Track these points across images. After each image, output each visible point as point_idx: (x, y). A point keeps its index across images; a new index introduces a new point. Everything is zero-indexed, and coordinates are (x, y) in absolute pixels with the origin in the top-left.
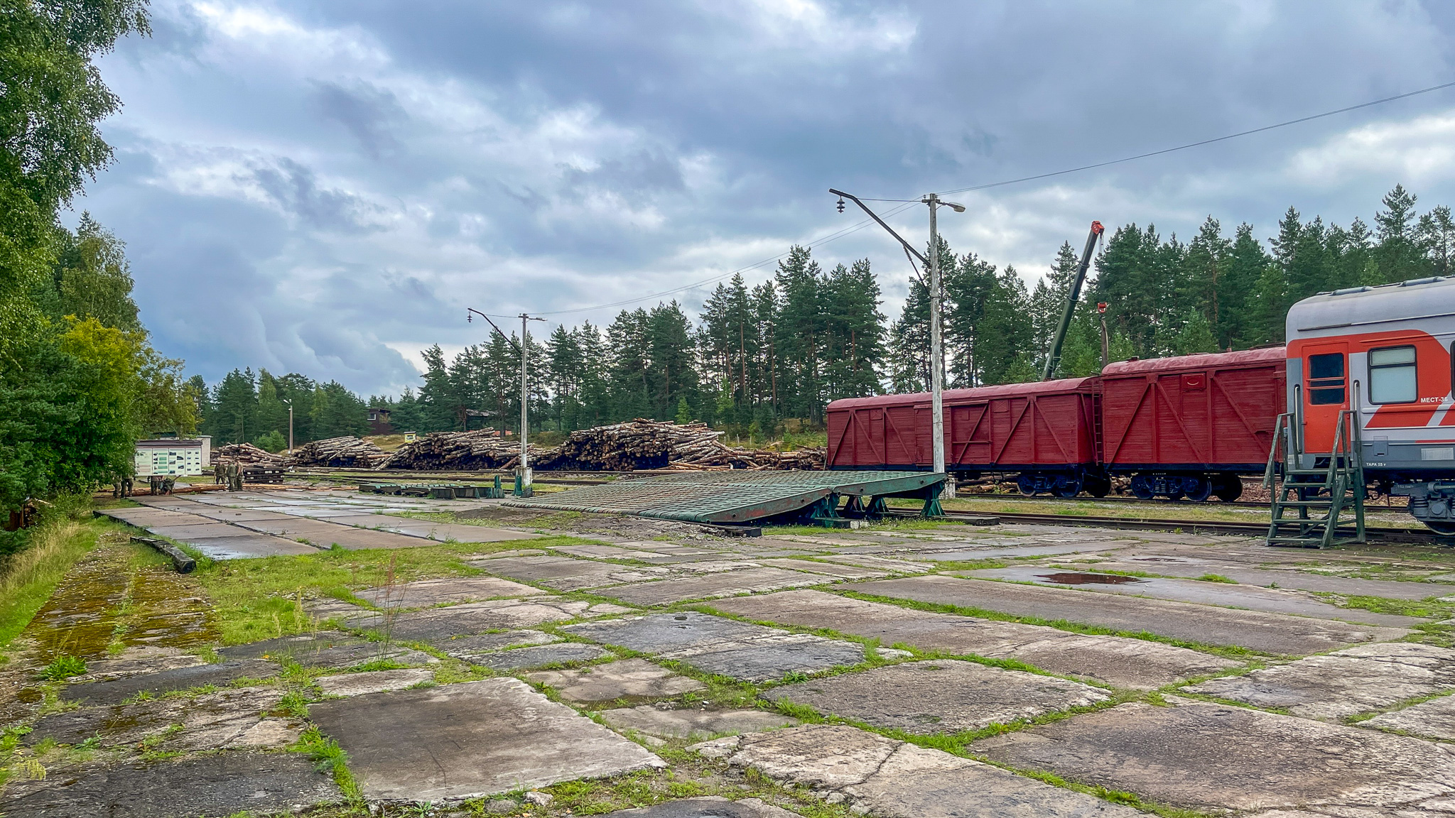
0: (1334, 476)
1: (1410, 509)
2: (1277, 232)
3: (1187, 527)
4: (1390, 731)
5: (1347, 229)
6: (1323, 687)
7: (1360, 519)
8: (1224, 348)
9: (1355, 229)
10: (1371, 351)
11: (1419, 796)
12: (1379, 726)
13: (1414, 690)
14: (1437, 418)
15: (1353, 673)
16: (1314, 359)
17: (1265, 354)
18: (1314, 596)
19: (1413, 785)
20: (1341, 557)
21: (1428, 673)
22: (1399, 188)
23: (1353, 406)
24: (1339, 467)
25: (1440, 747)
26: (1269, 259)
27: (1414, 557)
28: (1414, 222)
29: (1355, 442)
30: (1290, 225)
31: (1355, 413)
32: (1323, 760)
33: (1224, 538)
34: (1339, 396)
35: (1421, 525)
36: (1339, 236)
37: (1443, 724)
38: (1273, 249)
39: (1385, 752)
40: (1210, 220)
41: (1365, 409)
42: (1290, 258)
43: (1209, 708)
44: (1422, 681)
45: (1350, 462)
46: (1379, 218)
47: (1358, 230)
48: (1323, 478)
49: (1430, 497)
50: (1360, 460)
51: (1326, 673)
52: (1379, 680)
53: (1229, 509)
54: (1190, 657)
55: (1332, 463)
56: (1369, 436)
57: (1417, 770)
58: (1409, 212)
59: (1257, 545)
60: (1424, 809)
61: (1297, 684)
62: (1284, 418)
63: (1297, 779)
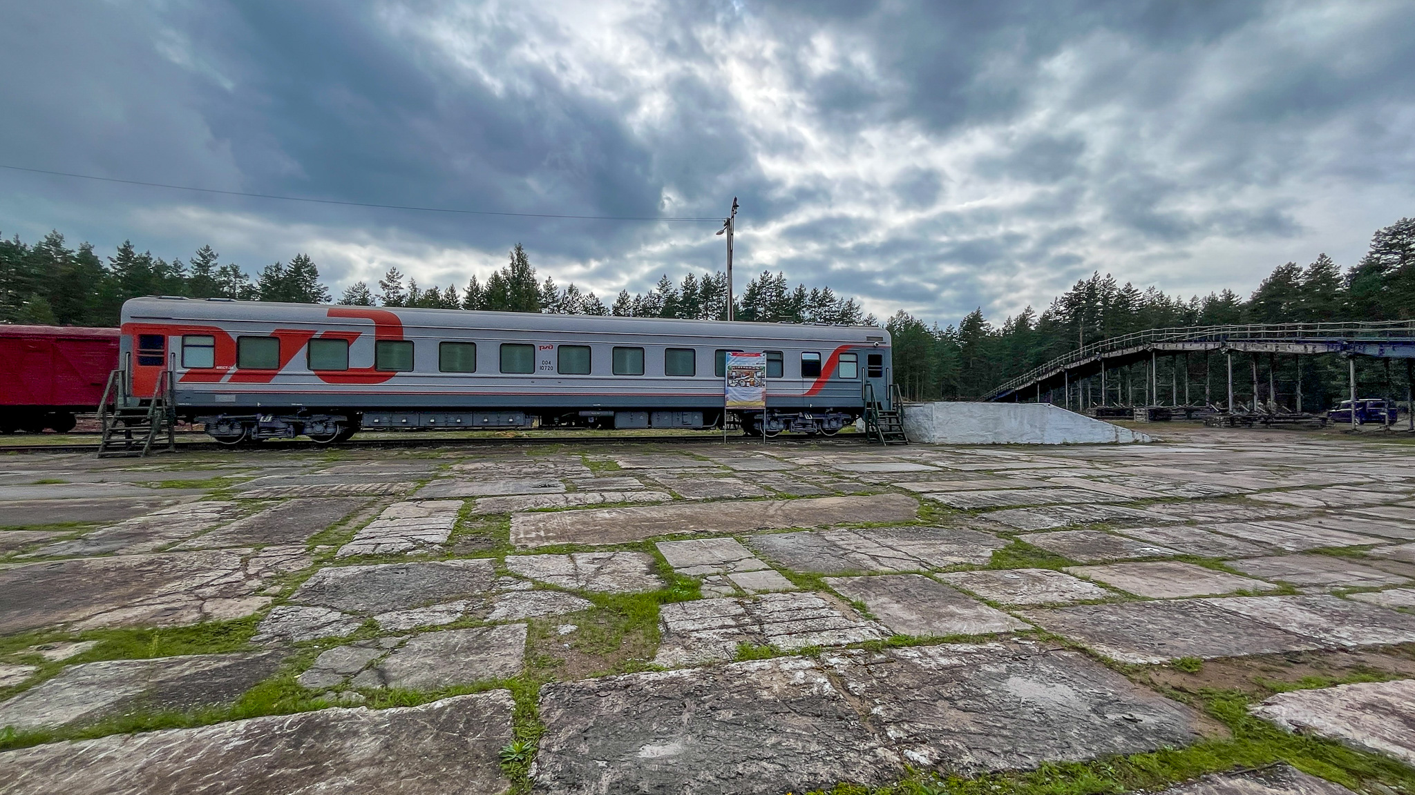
0: (153, 412)
1: (206, 432)
2: (115, 254)
3: (22, 450)
4: (191, 549)
5: (170, 263)
6: (142, 534)
7: (171, 438)
8: (62, 323)
9: (175, 265)
10: (184, 336)
11: (209, 579)
12: (183, 548)
13: (206, 526)
14: (226, 379)
15: (164, 523)
16: (141, 337)
17: (102, 331)
18: (137, 483)
19: (206, 575)
20: (158, 461)
21: (216, 515)
22: (208, 247)
23: (170, 368)
24: (158, 405)
25: (223, 552)
26: (107, 270)
27: (208, 457)
28: (217, 269)
29: (171, 391)
30: (126, 252)
31: (171, 373)
32: (141, 576)
33: (57, 456)
34: (160, 361)
35: (214, 440)
36: (162, 267)
37: (225, 540)
38: (111, 265)
39: (187, 561)
40: (54, 232)
41: (178, 371)
42: (125, 273)
43: (41, 565)
44: (212, 520)
45: (166, 403)
46: (192, 261)
47: (177, 267)
48: (146, 412)
49: (220, 423)
50: (172, 402)
51: (144, 526)
52: (184, 523)
53: (63, 437)
54: (23, 535)
55: (153, 403)
56: (180, 387)
57: (208, 566)
58: (214, 262)
59: (90, 459)
60: (212, 585)
61: (119, 536)
62: (116, 375)
63: (123, 591)
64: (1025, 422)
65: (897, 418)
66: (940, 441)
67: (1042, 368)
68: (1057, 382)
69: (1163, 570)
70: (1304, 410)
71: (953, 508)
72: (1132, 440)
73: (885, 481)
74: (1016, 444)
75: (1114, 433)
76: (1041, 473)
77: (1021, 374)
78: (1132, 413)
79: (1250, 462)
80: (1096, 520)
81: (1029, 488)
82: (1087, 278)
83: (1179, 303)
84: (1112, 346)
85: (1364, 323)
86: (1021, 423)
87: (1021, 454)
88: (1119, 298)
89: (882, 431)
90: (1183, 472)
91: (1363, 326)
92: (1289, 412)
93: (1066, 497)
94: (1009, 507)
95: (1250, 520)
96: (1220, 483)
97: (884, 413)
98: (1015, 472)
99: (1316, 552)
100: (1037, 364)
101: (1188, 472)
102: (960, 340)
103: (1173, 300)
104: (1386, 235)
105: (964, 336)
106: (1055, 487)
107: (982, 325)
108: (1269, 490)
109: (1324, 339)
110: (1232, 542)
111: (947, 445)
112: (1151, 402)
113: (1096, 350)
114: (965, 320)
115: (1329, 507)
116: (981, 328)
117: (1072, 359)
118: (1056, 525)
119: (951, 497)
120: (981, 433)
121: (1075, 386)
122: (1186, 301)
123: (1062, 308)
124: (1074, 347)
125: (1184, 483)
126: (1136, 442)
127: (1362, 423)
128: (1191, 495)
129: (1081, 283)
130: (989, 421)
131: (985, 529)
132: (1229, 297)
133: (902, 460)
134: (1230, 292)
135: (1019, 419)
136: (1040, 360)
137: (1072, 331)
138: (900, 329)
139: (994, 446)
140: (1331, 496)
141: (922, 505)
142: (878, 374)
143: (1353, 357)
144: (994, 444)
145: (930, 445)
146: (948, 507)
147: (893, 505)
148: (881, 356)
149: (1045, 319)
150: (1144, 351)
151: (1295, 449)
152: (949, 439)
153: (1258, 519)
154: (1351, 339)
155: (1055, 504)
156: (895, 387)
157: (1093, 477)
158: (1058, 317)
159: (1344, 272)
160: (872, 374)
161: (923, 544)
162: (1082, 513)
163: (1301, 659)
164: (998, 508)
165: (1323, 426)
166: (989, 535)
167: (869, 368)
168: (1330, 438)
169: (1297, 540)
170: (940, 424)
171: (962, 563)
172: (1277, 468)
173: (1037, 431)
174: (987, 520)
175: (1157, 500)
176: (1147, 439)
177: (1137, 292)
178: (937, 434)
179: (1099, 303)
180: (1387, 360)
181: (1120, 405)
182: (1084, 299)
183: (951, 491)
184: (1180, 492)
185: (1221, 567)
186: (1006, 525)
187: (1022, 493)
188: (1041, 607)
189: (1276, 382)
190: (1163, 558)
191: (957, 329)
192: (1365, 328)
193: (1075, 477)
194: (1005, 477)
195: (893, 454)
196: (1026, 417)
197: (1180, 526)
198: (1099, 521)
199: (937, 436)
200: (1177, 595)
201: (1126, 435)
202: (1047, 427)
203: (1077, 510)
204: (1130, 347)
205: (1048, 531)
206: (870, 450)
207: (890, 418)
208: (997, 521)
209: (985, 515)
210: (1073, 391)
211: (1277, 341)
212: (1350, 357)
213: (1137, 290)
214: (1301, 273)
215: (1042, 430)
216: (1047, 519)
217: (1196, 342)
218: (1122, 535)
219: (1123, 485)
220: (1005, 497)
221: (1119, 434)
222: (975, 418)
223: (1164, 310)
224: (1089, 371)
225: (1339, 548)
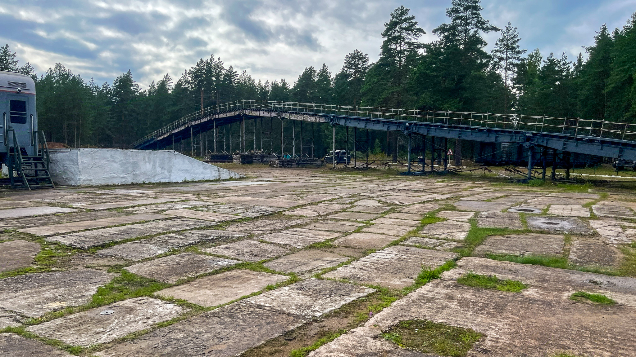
64: (157, 165)
65: (43, 164)
66: (86, 183)
67: (176, 123)
68: (185, 134)
69: (226, 279)
70: (315, 156)
71: (74, 248)
72: (228, 177)
73: (10, 228)
74: (150, 183)
75: (218, 172)
76: (160, 208)
77: (161, 127)
78: (231, 158)
79: (287, 189)
80: (190, 244)
81: (148, 221)
82: (207, 58)
83: (259, 84)
84: (220, 110)
85: (340, 106)
86: (154, 166)
87: (150, 192)
88: (226, 76)
89: (27, 175)
90: (252, 199)
91: (340, 108)
92: (308, 158)
93: (172, 226)
94: (126, 241)
95: (282, 230)
96: (270, 205)
97: (30, 158)
98: (141, 208)
99: (311, 247)
100: (172, 120)
101: (255, 199)
102: (113, 96)
103: (256, 82)
104: (350, 57)
105: (117, 93)
106: (167, 219)
107: (132, 85)
108: (294, 208)
109: (324, 114)
110: (270, 248)
111: (92, 187)
112: (242, 151)
113: (211, 112)
114: (117, 80)
115: (320, 216)
116: (132, 88)
117: (195, 118)
118: (160, 252)
119: (75, 238)
120: (122, 175)
121: (198, 138)
122: (263, 84)
123: (190, 79)
124: (198, 108)
125: (251, 207)
126: (231, 179)
127: (337, 164)
128: (254, 215)
129: (202, 61)
130: (128, 165)
131: (99, 266)
132: (284, 83)
133: (39, 204)
134: (284, 81)
135: (152, 163)
136: (175, 116)
137: (196, 97)
138: (58, 81)
139: (133, 185)
140: (321, 209)
141: (44, 249)
142: (22, 121)
143: (334, 125)
144: (133, 184)
145: (77, 187)
146: (70, 248)
147: (12, 253)
148: (24, 103)
149: (178, 85)
150: (239, 115)
151: (309, 180)
152: (93, 181)
153: (287, 228)
154: (334, 115)
155: (164, 233)
156: (40, 134)
157: (197, 207)
158: (187, 85)
159: (333, 76)
160: (14, 120)
161: (27, 294)
162: (182, 239)
163: (294, 335)
164: (116, 243)
165: (322, 165)
166: (101, 271)
167: (11, 113)
168: (325, 172)
169: (303, 241)
170: (85, 168)
171: (62, 308)
172: (300, 192)
173: (166, 172)
174: (103, 256)
175: (234, 221)
176: (238, 176)
177: (236, 74)
178: (83, 177)
179: (214, 78)
180: (347, 127)
181: (225, 153)
182: (204, 74)
183: (77, 232)
184: (249, 214)
185: (262, 268)
186: (119, 259)
187: (139, 226)
188: (124, 340)
189: (303, 139)
190: (229, 269)
191: (111, 86)
192: (340, 109)
193: (185, 208)
194: (131, 213)
195: (32, 198)
196: (158, 161)
197: (243, 240)
198: (192, 244)
199: (83, 178)
200: (230, 300)
201: (225, 174)
202: (173, 168)
203: (178, 237)
204: (231, 111)
205: (153, 258)
206: (11, 196)
207: (36, 164)
208: (112, 256)
209: (103, 251)
210: (197, 141)
211: (304, 114)
212: (334, 126)
213: (236, 72)
214: (316, 74)
215: (170, 171)
216: (155, 248)
217: (266, 111)
218: (206, 254)
219: (215, 212)
220: (124, 232)
221: (221, 173)
222: (116, 162)
223: (250, 87)
224: (205, 127)
225: (321, 243)
